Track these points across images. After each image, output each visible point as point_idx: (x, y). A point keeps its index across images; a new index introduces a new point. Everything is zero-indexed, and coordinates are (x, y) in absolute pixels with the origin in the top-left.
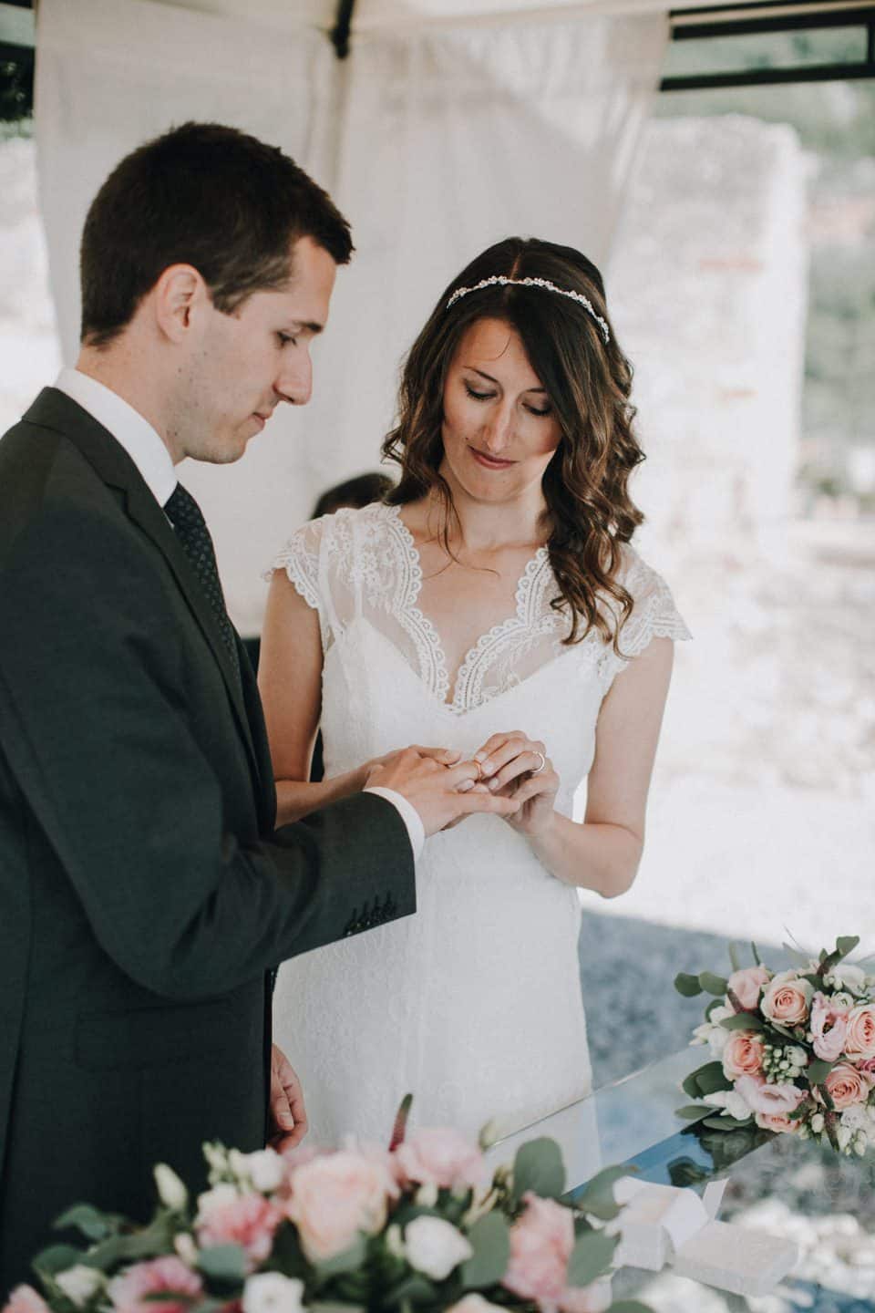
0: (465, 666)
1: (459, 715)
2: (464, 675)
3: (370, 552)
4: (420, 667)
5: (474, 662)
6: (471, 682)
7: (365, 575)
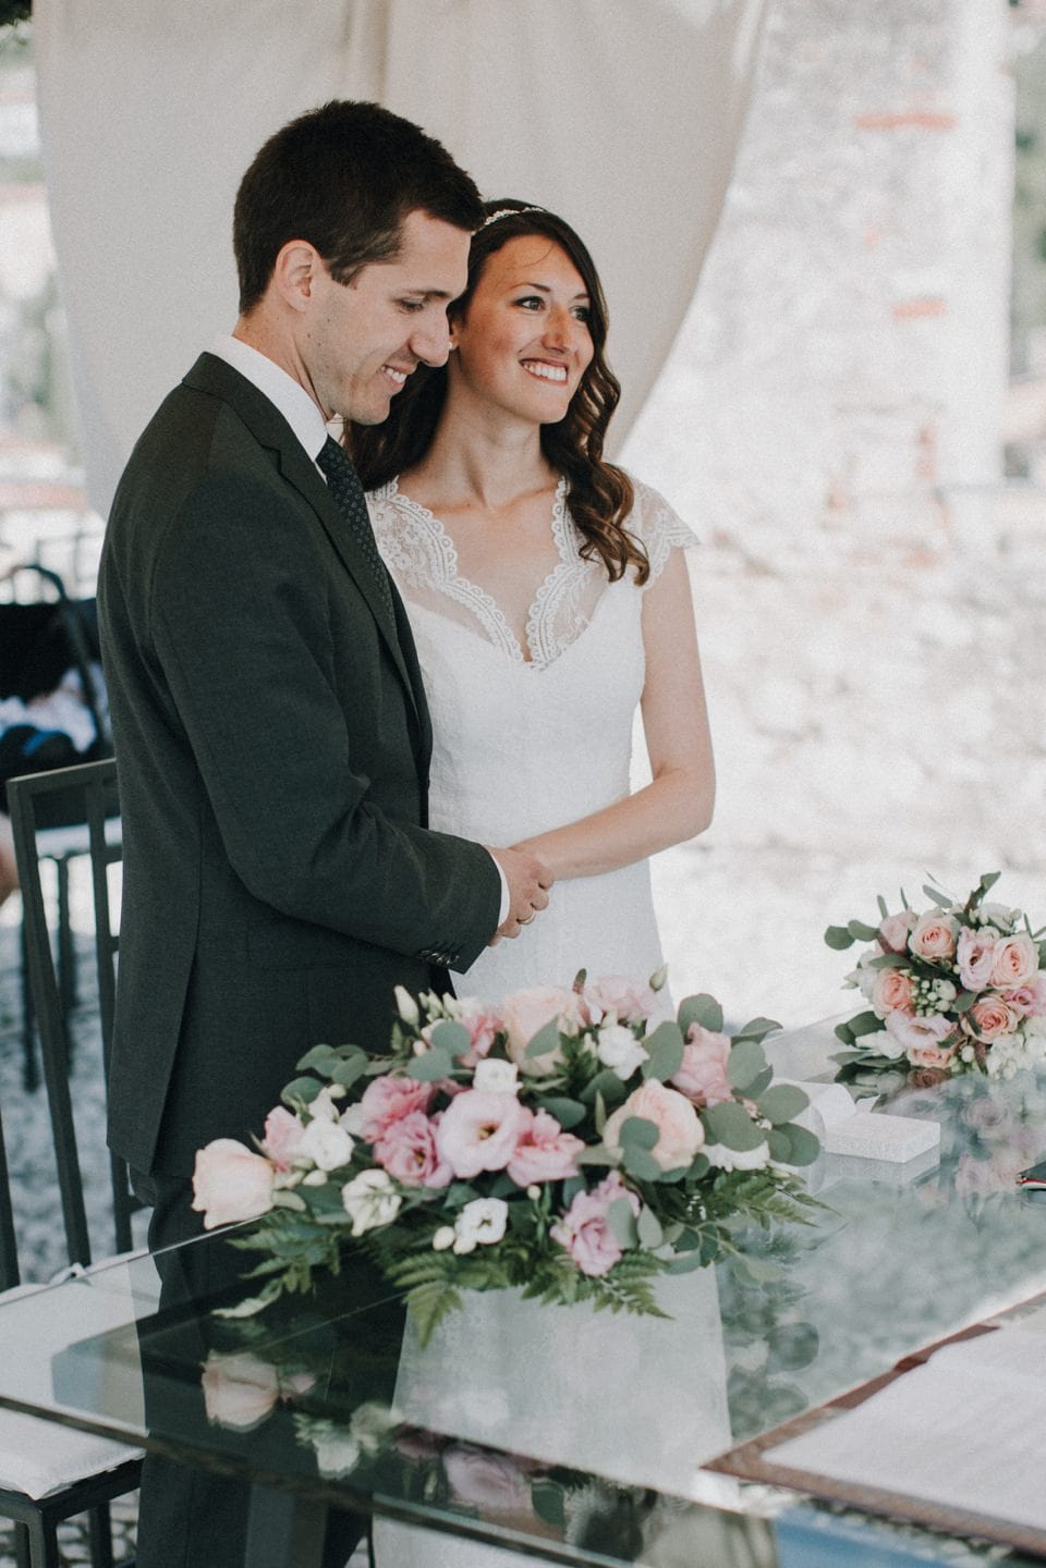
0: (532, 622)
1: (542, 670)
2: (533, 631)
3: (386, 535)
4: (488, 635)
5: (539, 615)
6: (543, 636)
7: (393, 560)
